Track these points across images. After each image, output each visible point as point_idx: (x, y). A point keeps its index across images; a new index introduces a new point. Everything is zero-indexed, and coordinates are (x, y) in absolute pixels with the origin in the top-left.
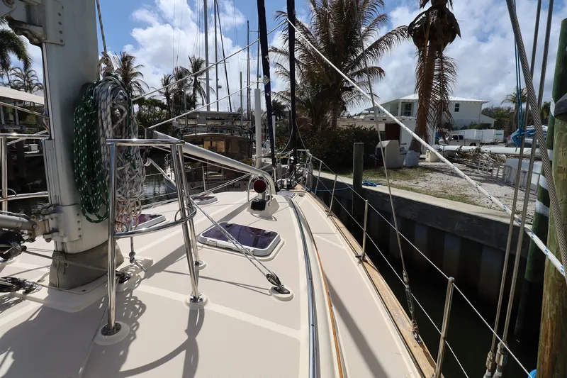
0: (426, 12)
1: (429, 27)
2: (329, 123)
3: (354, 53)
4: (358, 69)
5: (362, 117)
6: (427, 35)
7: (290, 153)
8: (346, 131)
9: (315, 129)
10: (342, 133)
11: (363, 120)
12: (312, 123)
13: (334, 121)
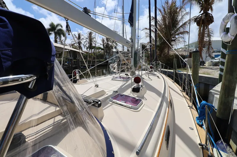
0: (201, 14)
1: (202, 20)
2: (166, 53)
3: (176, 27)
4: (177, 33)
5: (181, 50)
6: (201, 23)
7: (154, 62)
8: (173, 56)
9: (160, 55)
10: (171, 56)
11: (181, 51)
12: (159, 53)
13: (168, 52)
